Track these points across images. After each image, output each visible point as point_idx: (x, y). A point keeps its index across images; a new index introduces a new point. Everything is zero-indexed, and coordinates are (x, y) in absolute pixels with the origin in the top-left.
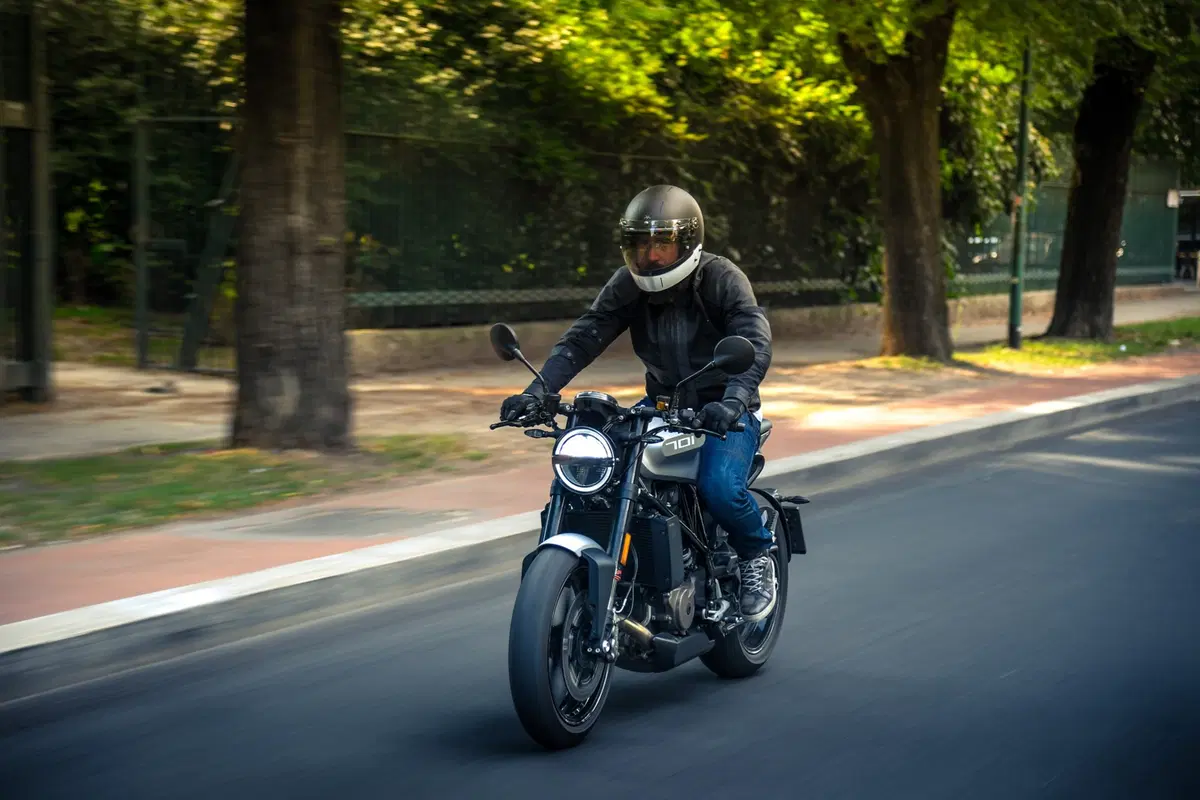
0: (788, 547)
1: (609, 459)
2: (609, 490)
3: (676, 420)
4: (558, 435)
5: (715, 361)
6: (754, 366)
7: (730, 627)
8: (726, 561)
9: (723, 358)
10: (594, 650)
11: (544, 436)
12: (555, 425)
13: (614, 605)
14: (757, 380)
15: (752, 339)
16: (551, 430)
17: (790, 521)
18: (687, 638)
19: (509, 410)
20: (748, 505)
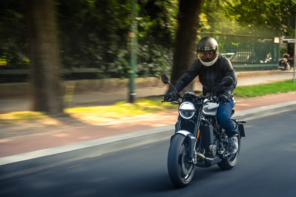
0: (240, 135)
1: (193, 110)
2: (194, 118)
3: (212, 99)
4: (180, 104)
5: (223, 83)
6: (232, 85)
7: (226, 155)
8: (224, 138)
9: (225, 82)
10: (190, 161)
11: (176, 104)
12: (179, 101)
13: (195, 150)
14: (233, 89)
15: (232, 78)
16: (178, 102)
17: (241, 128)
18: (215, 158)
19: (167, 97)
20: (231, 122)
